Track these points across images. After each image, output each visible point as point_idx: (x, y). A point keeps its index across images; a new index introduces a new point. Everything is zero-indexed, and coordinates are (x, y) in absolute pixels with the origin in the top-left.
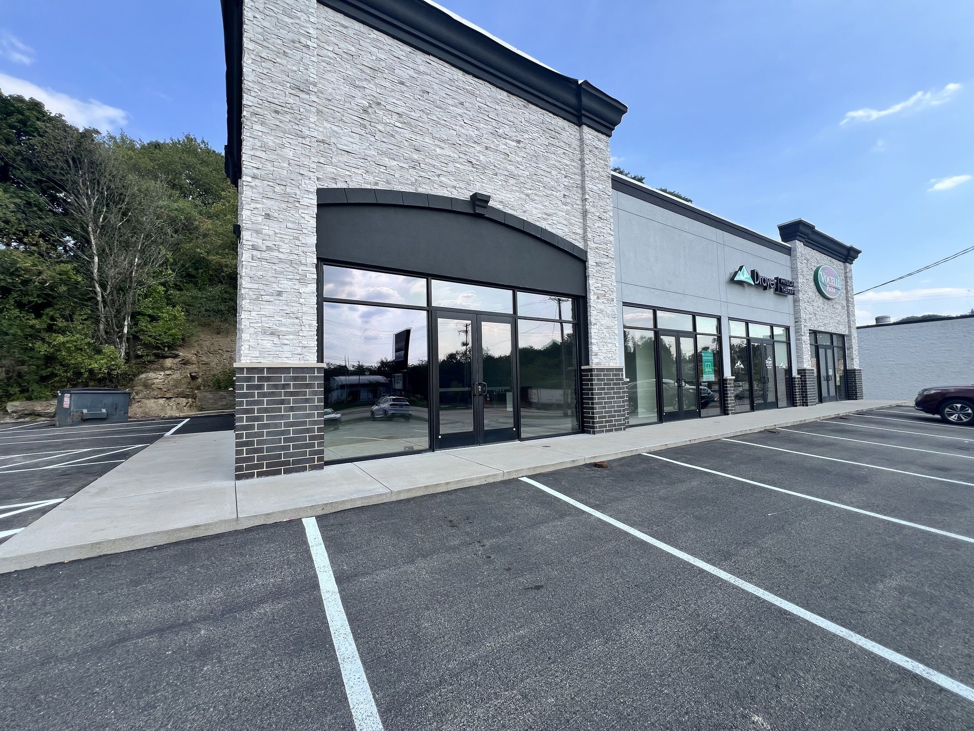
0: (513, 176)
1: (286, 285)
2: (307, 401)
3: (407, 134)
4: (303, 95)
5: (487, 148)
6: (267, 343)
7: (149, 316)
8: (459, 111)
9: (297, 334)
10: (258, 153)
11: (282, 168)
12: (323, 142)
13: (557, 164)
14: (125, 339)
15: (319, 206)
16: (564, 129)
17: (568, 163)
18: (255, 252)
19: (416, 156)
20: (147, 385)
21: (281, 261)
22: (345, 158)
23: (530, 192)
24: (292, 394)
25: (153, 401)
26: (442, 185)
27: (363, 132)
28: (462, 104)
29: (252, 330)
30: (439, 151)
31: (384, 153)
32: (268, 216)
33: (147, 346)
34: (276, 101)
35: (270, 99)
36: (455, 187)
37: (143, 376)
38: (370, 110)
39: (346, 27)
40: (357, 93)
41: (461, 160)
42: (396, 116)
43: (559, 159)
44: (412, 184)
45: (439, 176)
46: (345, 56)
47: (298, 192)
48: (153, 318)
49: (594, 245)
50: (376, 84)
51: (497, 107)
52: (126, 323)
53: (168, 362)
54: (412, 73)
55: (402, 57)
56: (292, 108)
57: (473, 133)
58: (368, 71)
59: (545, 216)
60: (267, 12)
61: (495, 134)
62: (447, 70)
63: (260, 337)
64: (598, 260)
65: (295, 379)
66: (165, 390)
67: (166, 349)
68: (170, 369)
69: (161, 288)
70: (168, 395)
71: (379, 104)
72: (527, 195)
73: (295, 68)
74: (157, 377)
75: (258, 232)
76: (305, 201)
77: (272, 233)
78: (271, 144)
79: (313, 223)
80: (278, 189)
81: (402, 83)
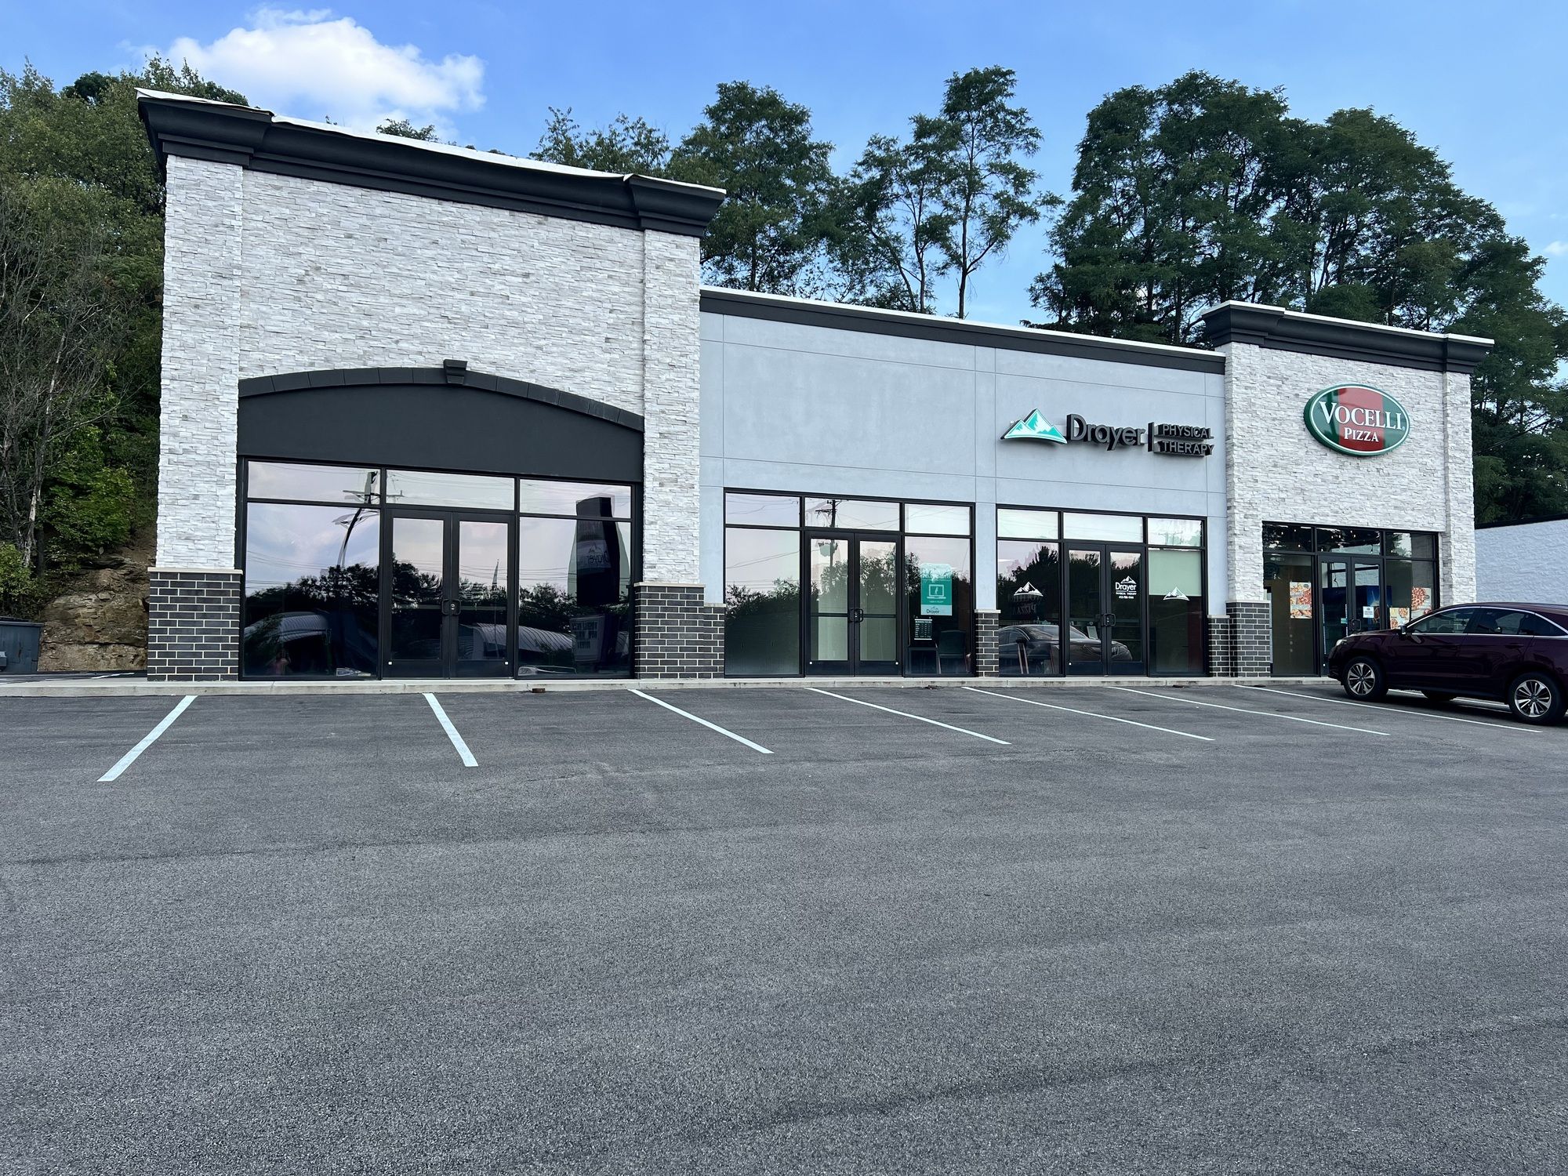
0: (514, 324)
1: (202, 487)
2: (221, 608)
3: (355, 297)
4: (225, 282)
5: (472, 294)
6: (182, 548)
7: (72, 486)
8: (430, 253)
9: (212, 538)
10: (177, 354)
11: (202, 365)
12: (249, 326)
13: (595, 295)
14: (31, 531)
15: (241, 399)
16: (611, 241)
17: (617, 289)
18: (171, 456)
19: (365, 323)
20: (67, 620)
21: (198, 463)
22: (274, 340)
23: (543, 342)
24: (205, 600)
25: (76, 648)
26: (402, 353)
27: (296, 306)
28: (435, 242)
29: (167, 535)
30: (398, 310)
31: (324, 327)
32: (185, 418)
33: (67, 544)
34: (196, 295)
35: (190, 295)
36: (420, 353)
37: (61, 601)
38: (306, 279)
39: (278, 188)
40: (290, 262)
41: (431, 317)
42: (339, 279)
43: (600, 287)
44: (360, 357)
45: (397, 342)
46: (277, 222)
47: (217, 387)
48: (79, 491)
49: (657, 408)
50: (315, 247)
51: (492, 234)
52: (34, 502)
53: (105, 576)
54: (364, 220)
55: (351, 205)
56: (213, 299)
57: (452, 278)
58: (306, 233)
59: (568, 374)
60: (188, 202)
61: (487, 272)
62: (415, 204)
63: (175, 542)
64: (664, 429)
65: (208, 585)
66: (96, 628)
67: (101, 551)
68: (107, 589)
69: (95, 431)
70: (103, 639)
71: (318, 269)
72: (540, 348)
73: (217, 254)
74: (84, 604)
75: (175, 435)
76: (224, 398)
77: (189, 435)
78: (190, 341)
79: (234, 419)
80: (196, 388)
81: (350, 237)
